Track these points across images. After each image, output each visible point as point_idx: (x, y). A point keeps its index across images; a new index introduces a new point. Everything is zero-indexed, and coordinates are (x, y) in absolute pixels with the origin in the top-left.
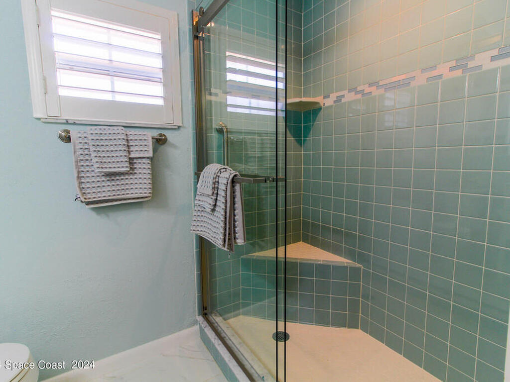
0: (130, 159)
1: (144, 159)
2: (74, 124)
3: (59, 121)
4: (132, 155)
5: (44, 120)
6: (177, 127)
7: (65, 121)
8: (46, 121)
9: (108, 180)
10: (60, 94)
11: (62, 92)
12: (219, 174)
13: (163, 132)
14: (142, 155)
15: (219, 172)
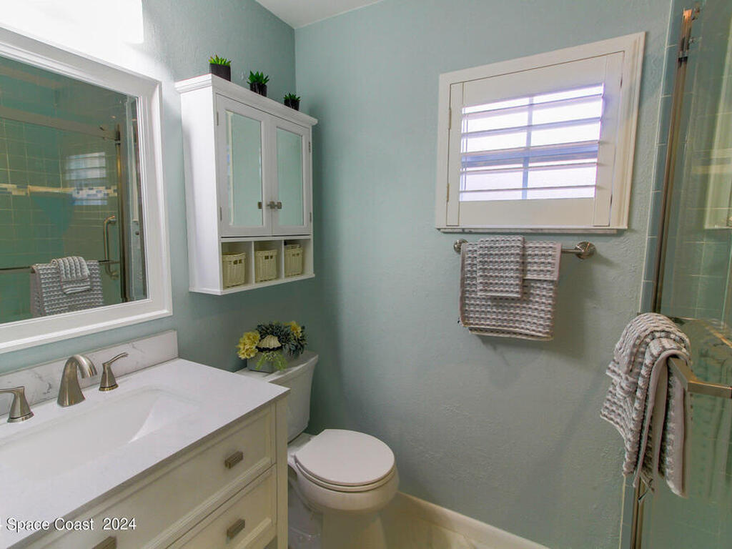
0: (524, 280)
1: (545, 283)
2: (470, 233)
3: (455, 231)
4: (529, 276)
5: (444, 230)
6: (615, 232)
7: (461, 231)
8: (447, 231)
9: (495, 305)
10: (460, 200)
11: (465, 197)
12: (648, 340)
13: (590, 241)
14: (542, 277)
15: (650, 336)
